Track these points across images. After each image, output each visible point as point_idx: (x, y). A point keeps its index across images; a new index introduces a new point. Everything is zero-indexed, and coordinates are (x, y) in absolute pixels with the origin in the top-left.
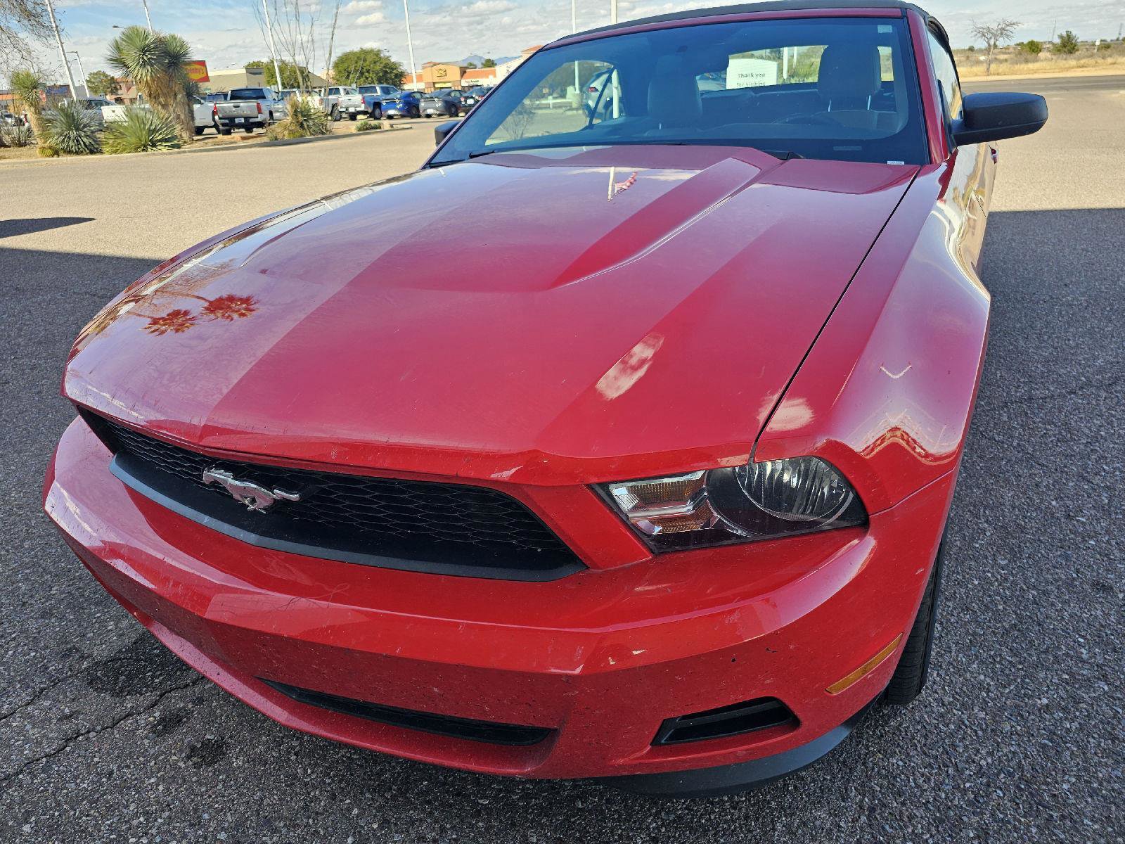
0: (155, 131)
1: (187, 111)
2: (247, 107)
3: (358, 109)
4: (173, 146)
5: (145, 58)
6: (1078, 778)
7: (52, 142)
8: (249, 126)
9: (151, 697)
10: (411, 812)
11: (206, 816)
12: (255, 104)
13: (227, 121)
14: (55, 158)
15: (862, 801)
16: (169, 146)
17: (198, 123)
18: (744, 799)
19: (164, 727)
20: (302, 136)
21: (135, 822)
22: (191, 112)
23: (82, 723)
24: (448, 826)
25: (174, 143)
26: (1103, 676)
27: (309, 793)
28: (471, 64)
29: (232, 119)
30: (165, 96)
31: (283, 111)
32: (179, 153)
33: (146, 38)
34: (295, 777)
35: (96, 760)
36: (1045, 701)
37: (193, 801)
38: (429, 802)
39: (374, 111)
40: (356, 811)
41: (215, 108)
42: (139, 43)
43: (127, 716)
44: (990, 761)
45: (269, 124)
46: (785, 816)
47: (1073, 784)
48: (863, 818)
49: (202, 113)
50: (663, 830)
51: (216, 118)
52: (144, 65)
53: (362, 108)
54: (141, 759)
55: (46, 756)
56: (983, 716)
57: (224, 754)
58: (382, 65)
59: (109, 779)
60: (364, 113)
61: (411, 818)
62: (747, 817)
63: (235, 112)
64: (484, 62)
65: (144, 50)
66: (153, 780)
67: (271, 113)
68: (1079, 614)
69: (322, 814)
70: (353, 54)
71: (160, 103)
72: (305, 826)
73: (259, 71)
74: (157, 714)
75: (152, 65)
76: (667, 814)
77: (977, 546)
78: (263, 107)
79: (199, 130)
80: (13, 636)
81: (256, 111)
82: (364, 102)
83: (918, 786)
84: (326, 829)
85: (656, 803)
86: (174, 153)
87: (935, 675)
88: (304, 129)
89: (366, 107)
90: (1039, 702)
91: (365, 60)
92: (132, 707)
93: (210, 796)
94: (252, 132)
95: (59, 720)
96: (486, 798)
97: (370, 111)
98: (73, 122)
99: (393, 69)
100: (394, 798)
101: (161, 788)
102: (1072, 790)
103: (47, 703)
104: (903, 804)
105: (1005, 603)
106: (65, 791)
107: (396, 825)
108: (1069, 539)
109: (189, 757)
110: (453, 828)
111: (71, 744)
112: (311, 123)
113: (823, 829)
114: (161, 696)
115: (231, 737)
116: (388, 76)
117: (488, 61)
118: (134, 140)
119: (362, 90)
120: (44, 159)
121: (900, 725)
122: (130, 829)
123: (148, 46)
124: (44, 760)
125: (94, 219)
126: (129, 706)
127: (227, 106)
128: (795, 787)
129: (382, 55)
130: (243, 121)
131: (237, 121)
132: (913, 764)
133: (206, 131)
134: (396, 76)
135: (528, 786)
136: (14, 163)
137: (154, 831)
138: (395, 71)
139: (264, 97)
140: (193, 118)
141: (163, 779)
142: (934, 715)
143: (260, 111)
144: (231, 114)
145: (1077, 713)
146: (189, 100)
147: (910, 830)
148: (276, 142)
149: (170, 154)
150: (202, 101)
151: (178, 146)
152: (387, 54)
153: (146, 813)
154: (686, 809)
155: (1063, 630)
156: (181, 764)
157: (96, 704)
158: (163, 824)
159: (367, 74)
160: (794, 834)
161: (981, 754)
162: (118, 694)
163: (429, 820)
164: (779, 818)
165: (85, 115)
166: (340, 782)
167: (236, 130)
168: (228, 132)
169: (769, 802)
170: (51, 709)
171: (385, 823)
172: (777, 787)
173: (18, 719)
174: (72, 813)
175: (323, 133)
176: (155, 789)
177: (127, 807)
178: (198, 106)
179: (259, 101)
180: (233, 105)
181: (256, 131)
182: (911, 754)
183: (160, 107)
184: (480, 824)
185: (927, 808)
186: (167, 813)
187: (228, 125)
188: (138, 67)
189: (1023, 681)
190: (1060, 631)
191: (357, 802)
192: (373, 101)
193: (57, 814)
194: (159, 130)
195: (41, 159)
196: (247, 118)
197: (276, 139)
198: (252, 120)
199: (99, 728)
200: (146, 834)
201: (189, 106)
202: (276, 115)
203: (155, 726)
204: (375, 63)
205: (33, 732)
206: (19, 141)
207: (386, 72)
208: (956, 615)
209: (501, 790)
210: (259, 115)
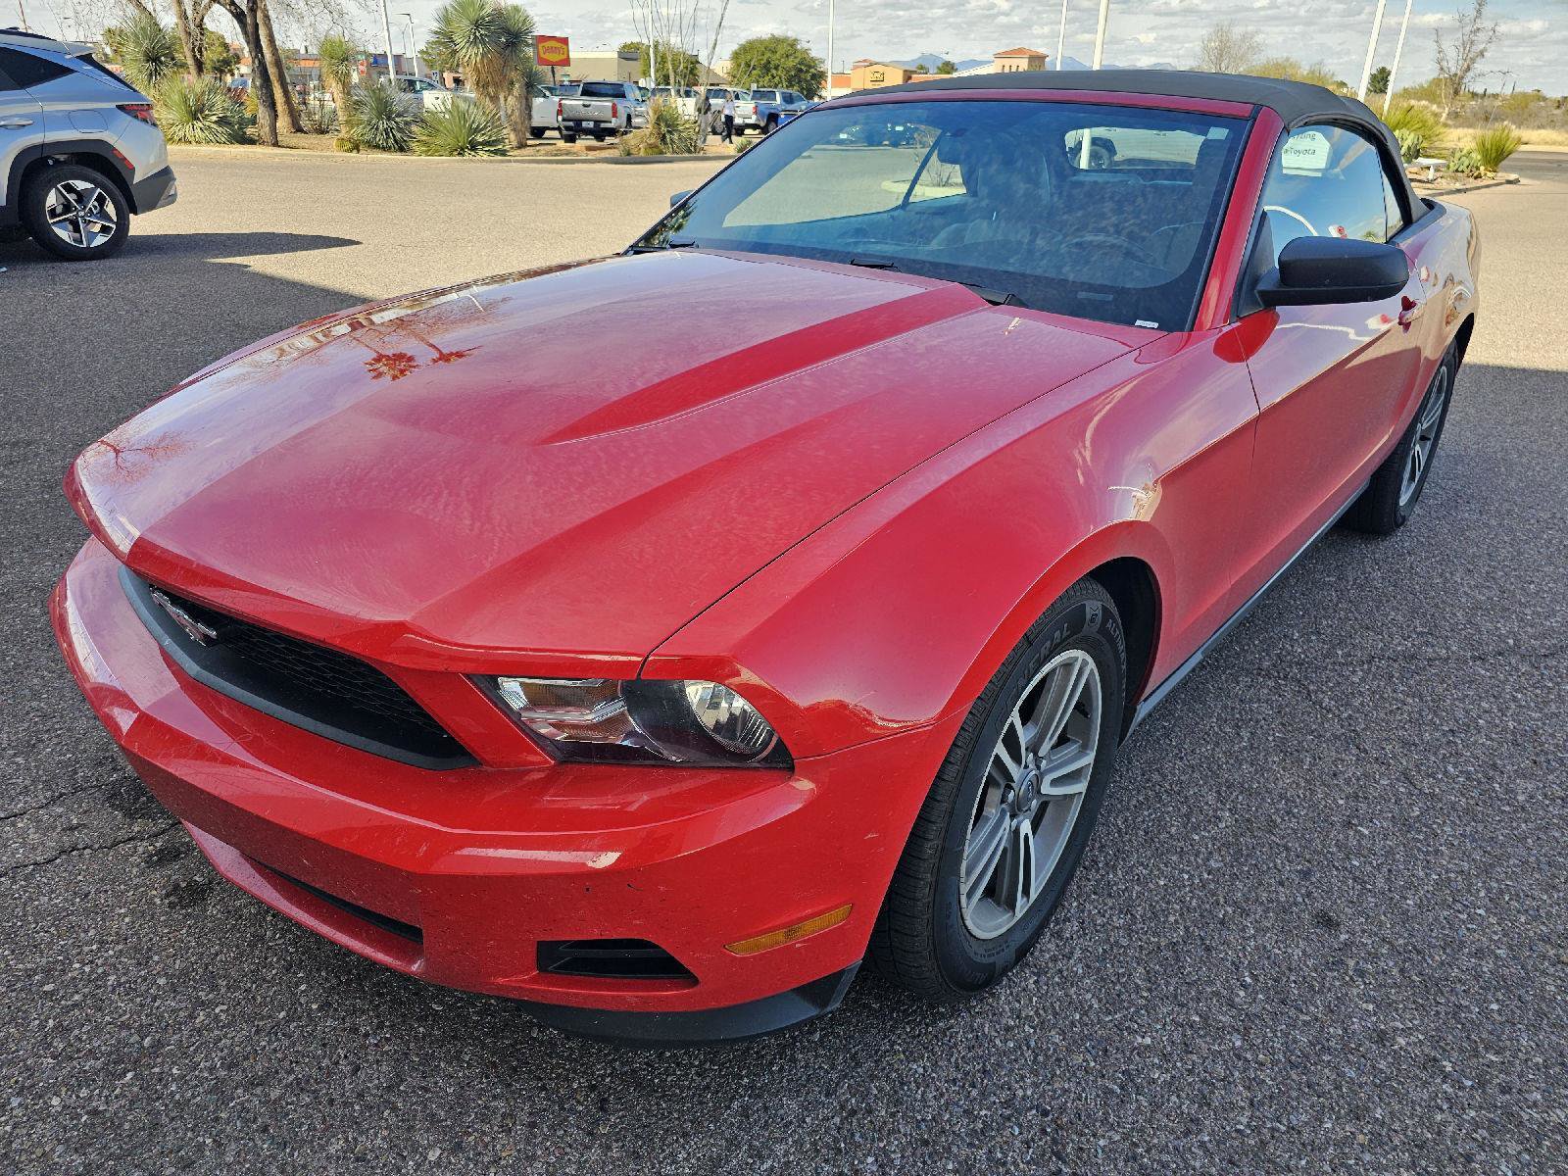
0: (477, 130)
1: (524, 106)
2: (601, 107)
3: (748, 121)
4: (496, 152)
5: (477, 34)
6: (1126, 1137)
7: (356, 132)
8: (600, 132)
9: (162, 824)
10: (358, 1001)
11: (156, 958)
12: (610, 104)
13: (571, 124)
14: (354, 154)
15: (847, 1100)
16: (491, 152)
17: (537, 122)
18: (716, 1067)
19: (159, 859)
20: (661, 153)
21: (86, 949)
22: (529, 107)
23: (81, 837)
24: (388, 1024)
25: (495, 147)
26: (1245, 1028)
27: (266, 959)
28: (922, 68)
29: (578, 122)
30: (496, 85)
31: (645, 116)
32: (502, 161)
33: (482, 7)
34: (262, 938)
35: (79, 878)
36: (1148, 1041)
37: (151, 939)
38: (381, 995)
39: (767, 125)
40: (303, 987)
41: (560, 105)
42: (473, 16)
43: (130, 839)
44: (1029, 1093)
45: (625, 133)
46: (750, 1096)
47: (1114, 1142)
48: (837, 1120)
49: (544, 110)
50: (608, 1080)
51: (560, 118)
52: (475, 42)
53: (752, 121)
54: (122, 887)
55: (35, 864)
56: (1057, 1041)
57: (204, 899)
58: (797, 61)
59: (82, 900)
60: (754, 127)
61: (354, 1006)
62: (708, 1087)
63: (583, 112)
64: (940, 65)
65: (477, 25)
66: (123, 911)
67: (629, 118)
68: (1269, 947)
69: (269, 982)
70: (761, 41)
71: (488, 94)
72: (246, 990)
73: (635, 57)
74: (158, 845)
75: (484, 43)
76: (623, 1064)
77: (1197, 837)
78: (620, 108)
79: (538, 133)
80: (59, 732)
81: (610, 113)
82: (756, 113)
83: (924, 1100)
84: (265, 998)
85: (617, 1050)
86: (497, 161)
87: (1031, 981)
88: (665, 143)
89: (758, 119)
90: (1140, 1040)
91: (774, 52)
92: (139, 832)
93: (170, 939)
94: (602, 141)
95: (63, 829)
96: (441, 1003)
97: (762, 124)
98: (384, 110)
99: (810, 67)
100: (349, 983)
101: (127, 920)
102: (1107, 1149)
103: (60, 810)
104: (893, 1115)
105: (1182, 915)
106: (37, 903)
107: (336, 1010)
108: (1328, 852)
109: (168, 895)
110: (392, 1027)
111: (64, 857)
112: (676, 137)
113: (782, 1119)
114: (172, 825)
115: (219, 884)
116: (803, 76)
117: (947, 64)
118: (451, 140)
119: (758, 95)
120: (341, 154)
121: (948, 1029)
122: (79, 954)
123: (483, 18)
124: (32, 867)
125: (358, 243)
126: (136, 830)
127: (575, 103)
128: (781, 1069)
129: (799, 47)
130: (591, 125)
131: (584, 124)
132: (934, 1075)
133: (548, 134)
134: (814, 76)
135: (492, 1001)
136: (305, 156)
137: (100, 962)
138: (812, 70)
139: (624, 96)
140: (530, 117)
141: (132, 912)
142: (997, 1026)
143: (615, 115)
144: (577, 115)
145: (1179, 1064)
146: (528, 92)
147: (882, 1145)
148: (629, 158)
149: (491, 161)
150: (547, 93)
151: (503, 153)
152: (806, 46)
153: (102, 943)
154: (646, 1063)
155: (1233, 963)
156: (158, 901)
157: (107, 821)
158: (112, 957)
159: (774, 72)
160: (748, 1117)
161: (1024, 1082)
162: (131, 815)
163: (371, 1013)
164: (741, 1096)
165: (401, 99)
166: (303, 954)
167: (584, 137)
168: (571, 139)
169: (742, 1078)
170: (61, 817)
171: (325, 1006)
172: (762, 1063)
173: (26, 821)
174: (34, 926)
175: (690, 152)
176: (122, 920)
177: (86, 931)
178: (541, 100)
179: (616, 100)
180: (581, 102)
181: (609, 140)
182: (939, 1063)
183: (488, 99)
184: (421, 1029)
185: (919, 1127)
186: (120, 947)
187: (573, 130)
188: (467, 45)
189: (1137, 1011)
190: (1229, 964)
191: (307, 980)
192: (767, 112)
193: (19, 924)
194: (482, 130)
195: (338, 154)
196: (597, 122)
197: (629, 154)
198: (603, 125)
199: (97, 846)
200: (91, 962)
201: (527, 99)
202: (636, 121)
203: (151, 856)
204: (787, 56)
205: (34, 837)
206: (320, 126)
207: (801, 70)
208: (1107, 916)
209: (462, 999)
210: (613, 120)
